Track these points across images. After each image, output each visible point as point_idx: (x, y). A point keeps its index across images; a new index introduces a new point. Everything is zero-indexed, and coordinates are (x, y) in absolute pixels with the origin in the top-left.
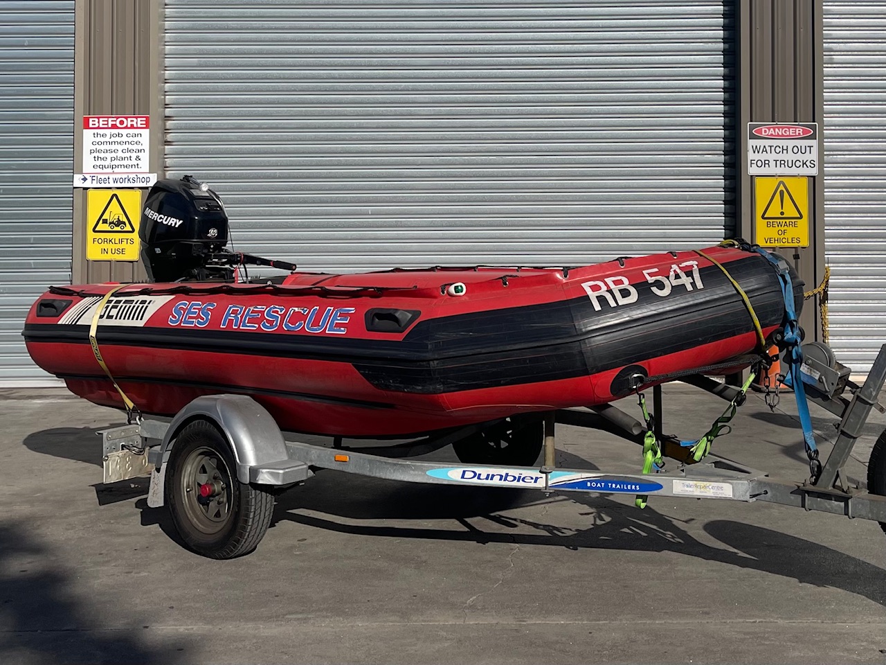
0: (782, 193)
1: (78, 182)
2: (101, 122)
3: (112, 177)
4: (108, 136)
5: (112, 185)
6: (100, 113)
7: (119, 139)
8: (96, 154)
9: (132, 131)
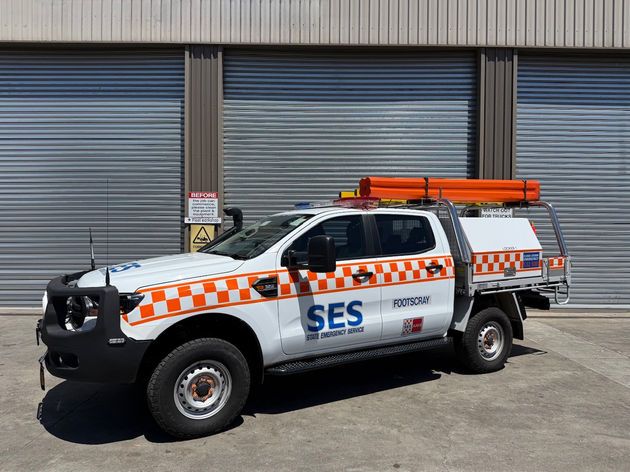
1: (186, 221)
3: (201, 219)
4: (200, 201)
6: (196, 191)
7: (204, 203)
8: (195, 209)
9: (210, 199)
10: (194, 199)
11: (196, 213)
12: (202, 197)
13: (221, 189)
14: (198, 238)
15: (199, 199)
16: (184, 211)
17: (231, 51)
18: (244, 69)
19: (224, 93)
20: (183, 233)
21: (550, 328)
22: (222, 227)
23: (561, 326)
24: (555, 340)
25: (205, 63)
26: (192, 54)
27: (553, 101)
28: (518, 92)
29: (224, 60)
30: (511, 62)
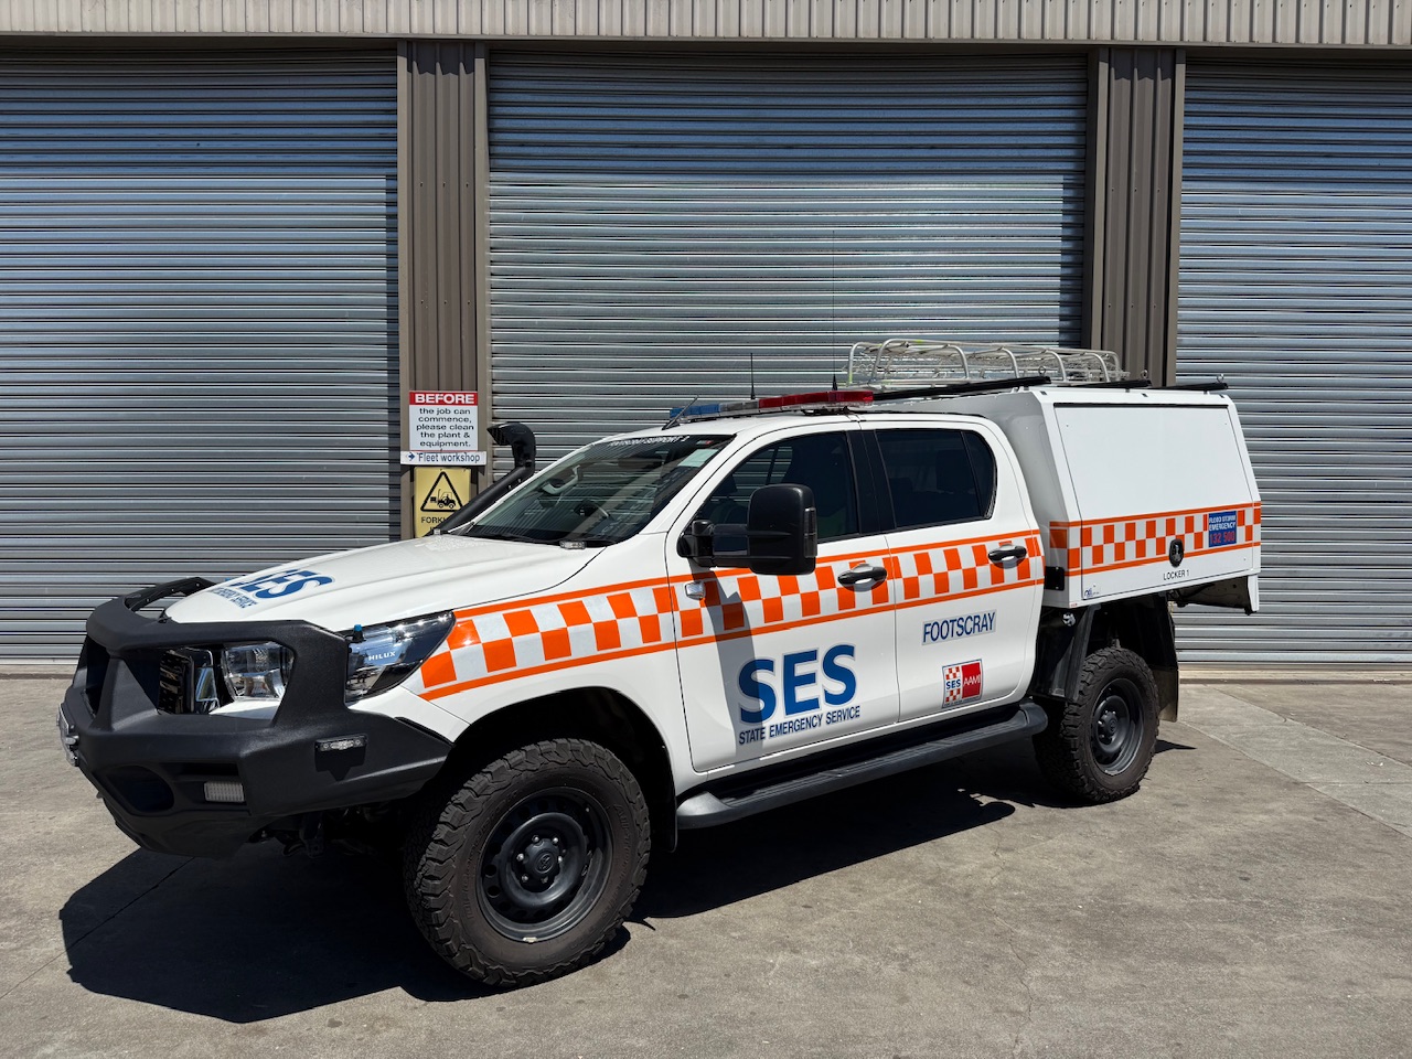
1: (405, 459)
2: (428, 398)
3: (440, 454)
5: (440, 463)
6: (426, 389)
7: (447, 416)
8: (424, 431)
9: (460, 408)
10: (422, 407)
11: (426, 439)
12: (441, 403)
13: (486, 386)
14: (433, 499)
15: (435, 408)
16: (398, 435)
17: (505, 55)
18: (537, 98)
19: (491, 156)
20: (395, 486)
21: (1255, 708)
22: (488, 473)
23: (1280, 705)
24: (1267, 737)
25: (445, 83)
26: (415, 64)
27: (1267, 173)
28: (1186, 153)
29: (490, 77)
30: (1169, 80)
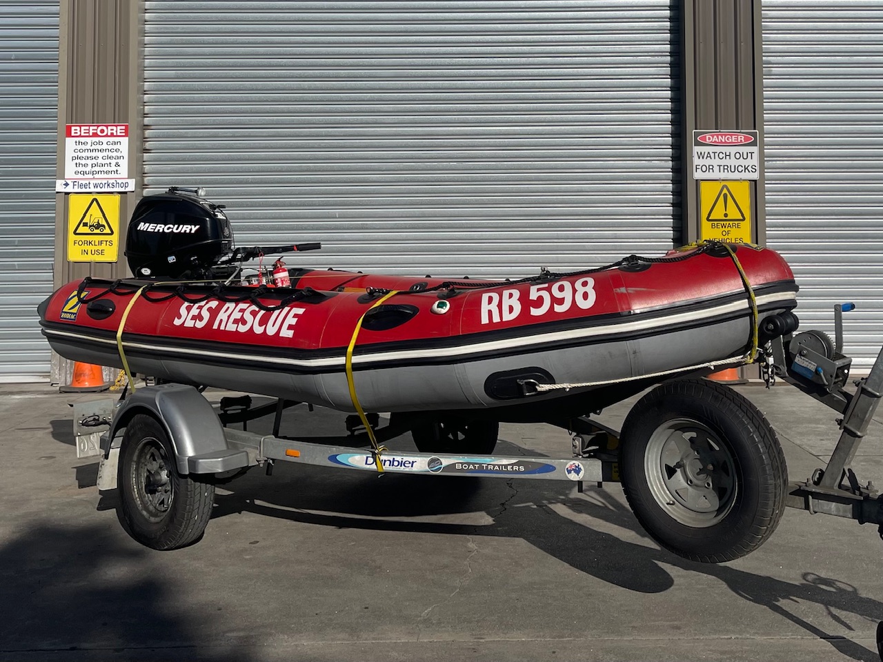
0: (725, 196)
1: (60, 186)
2: (83, 131)
3: (92, 182)
4: (90, 144)
5: (92, 189)
6: (81, 122)
8: (78, 161)
9: (112, 139)
10: (77, 139)
11: (80, 169)
12: (95, 135)
13: (135, 118)
14: (85, 225)
15: (89, 140)
